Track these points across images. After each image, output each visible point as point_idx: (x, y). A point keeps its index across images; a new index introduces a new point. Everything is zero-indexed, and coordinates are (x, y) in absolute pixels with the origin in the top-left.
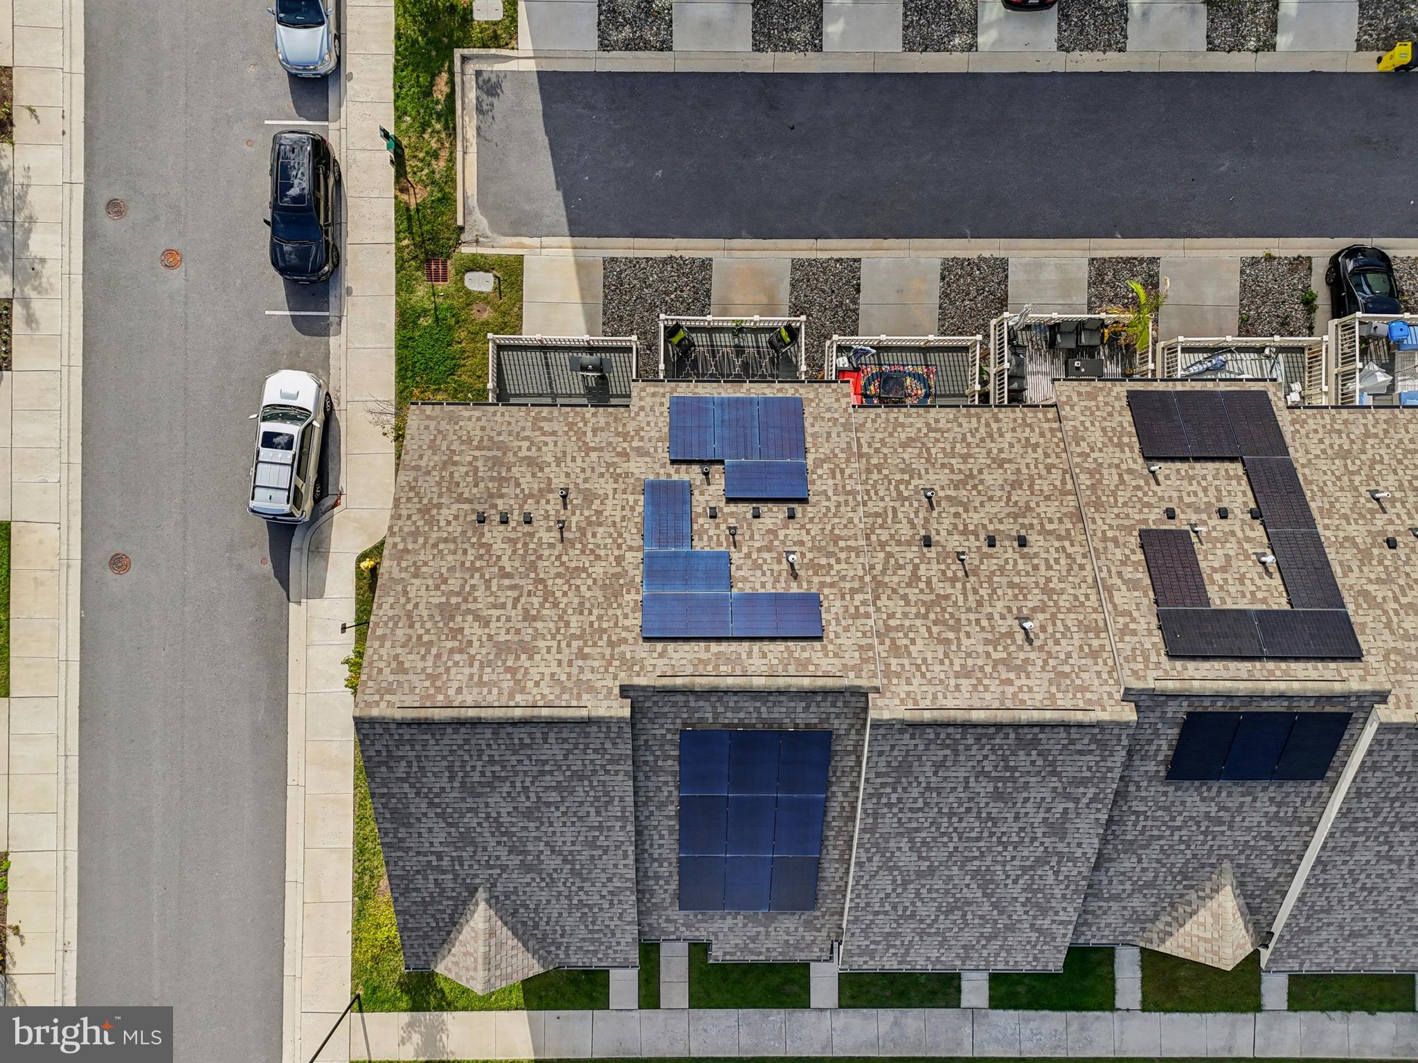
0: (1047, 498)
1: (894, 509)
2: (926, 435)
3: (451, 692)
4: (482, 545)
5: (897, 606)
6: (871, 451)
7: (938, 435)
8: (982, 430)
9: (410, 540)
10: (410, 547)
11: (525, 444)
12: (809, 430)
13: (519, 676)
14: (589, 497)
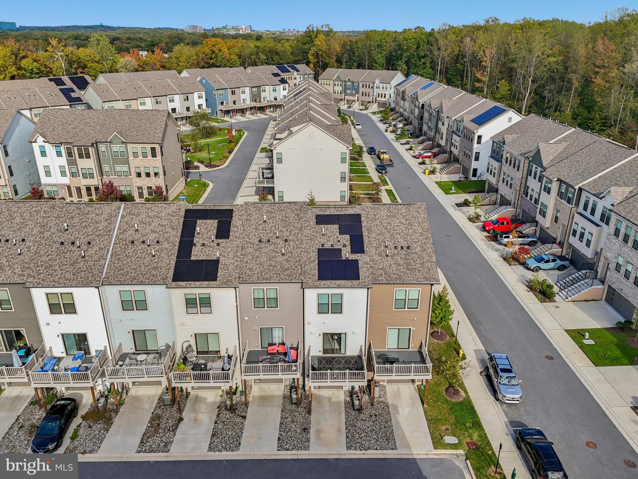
0: (250, 253)
1: (294, 250)
2: (281, 272)
3: (404, 208)
4: (406, 241)
5: (296, 225)
6: (298, 267)
7: (277, 272)
8: (264, 274)
9: (426, 242)
10: (425, 240)
11: (402, 270)
12: (317, 271)
13: (389, 211)
14: (380, 254)
